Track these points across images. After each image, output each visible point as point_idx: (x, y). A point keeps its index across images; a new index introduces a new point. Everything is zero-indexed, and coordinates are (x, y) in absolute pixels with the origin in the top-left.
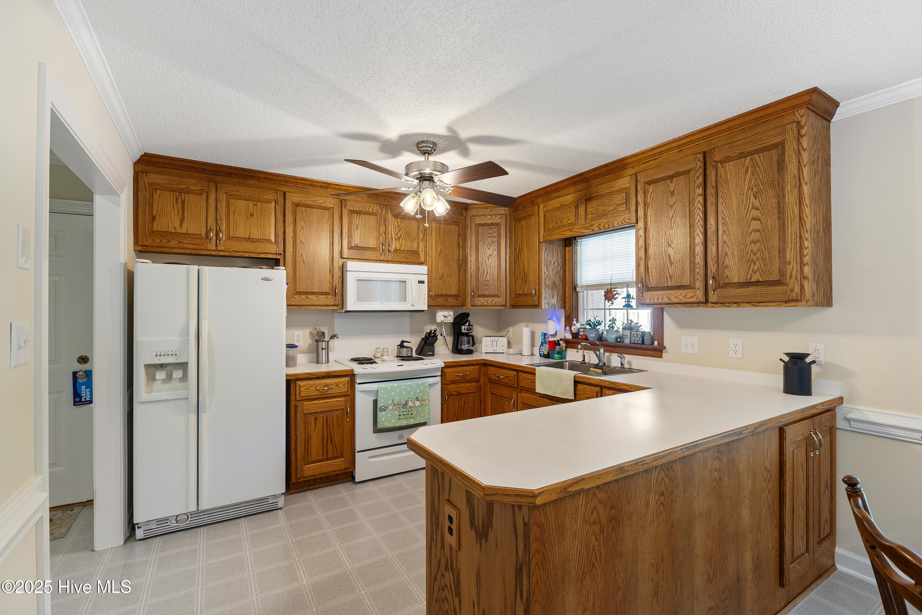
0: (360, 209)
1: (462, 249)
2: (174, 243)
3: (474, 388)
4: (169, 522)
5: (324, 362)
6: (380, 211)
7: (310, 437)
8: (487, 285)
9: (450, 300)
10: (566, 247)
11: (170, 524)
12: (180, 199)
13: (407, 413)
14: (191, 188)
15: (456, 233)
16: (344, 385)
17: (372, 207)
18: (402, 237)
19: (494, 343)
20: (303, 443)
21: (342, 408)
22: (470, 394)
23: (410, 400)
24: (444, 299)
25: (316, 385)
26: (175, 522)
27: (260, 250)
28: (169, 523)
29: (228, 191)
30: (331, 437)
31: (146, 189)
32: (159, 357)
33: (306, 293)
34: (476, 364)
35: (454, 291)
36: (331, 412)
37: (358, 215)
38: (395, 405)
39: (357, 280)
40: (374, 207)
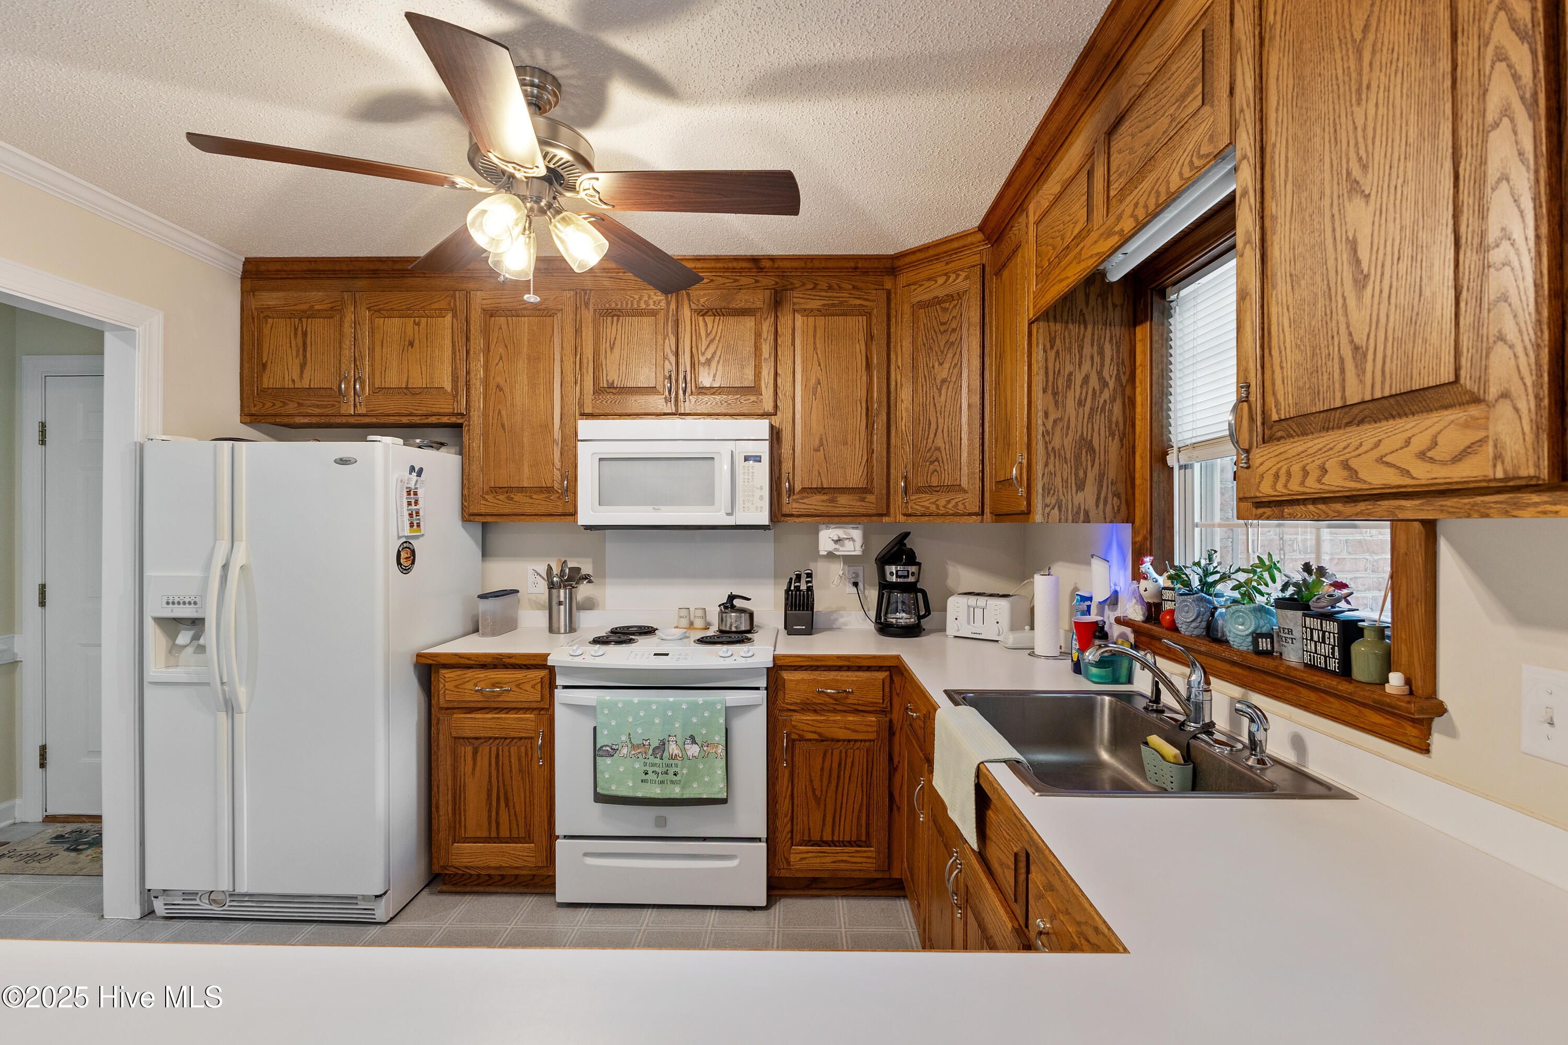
0: (619, 307)
1: (878, 371)
2: (291, 407)
3: (870, 729)
4: (198, 899)
5: (562, 630)
6: (663, 304)
7: (464, 786)
8: (937, 460)
9: (843, 500)
10: (1135, 326)
11: (201, 904)
12: (300, 329)
13: (665, 769)
14: (317, 307)
15: (861, 335)
16: (533, 687)
17: (646, 298)
18: (717, 358)
19: (979, 612)
20: (450, 797)
21: (530, 735)
22: (858, 744)
23: (671, 739)
24: (825, 497)
25: (476, 681)
26: (207, 902)
27: (425, 409)
28: (198, 902)
29: (373, 304)
30: (506, 794)
31: (253, 318)
32: (171, 605)
33: (509, 490)
34: (880, 669)
35: (855, 478)
36: (508, 741)
37: (615, 318)
38: (634, 747)
39: (600, 459)
40: (649, 297)
